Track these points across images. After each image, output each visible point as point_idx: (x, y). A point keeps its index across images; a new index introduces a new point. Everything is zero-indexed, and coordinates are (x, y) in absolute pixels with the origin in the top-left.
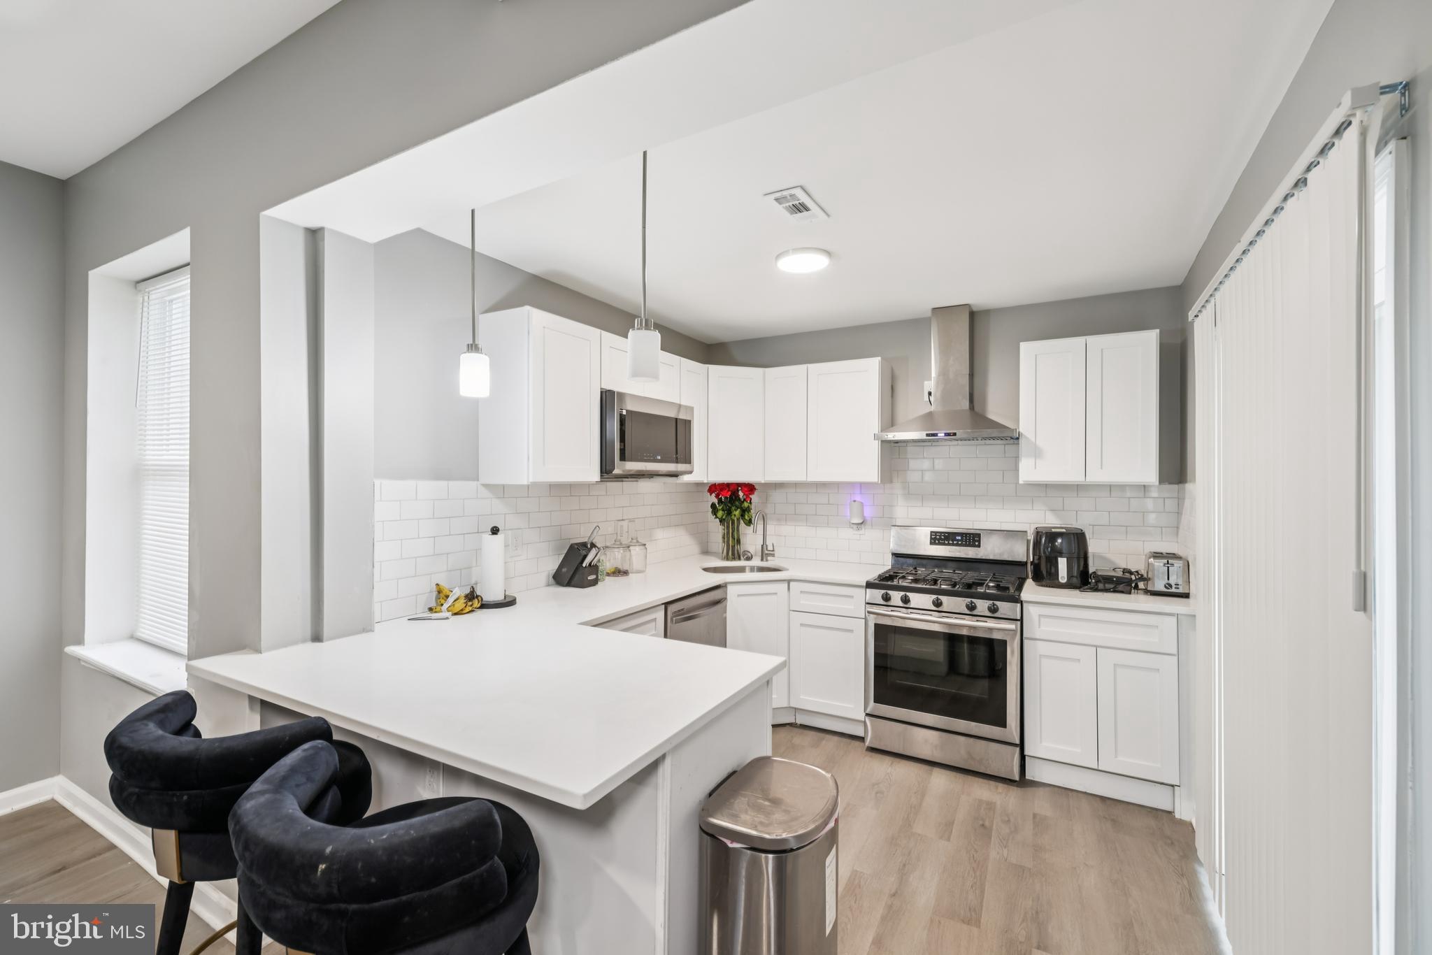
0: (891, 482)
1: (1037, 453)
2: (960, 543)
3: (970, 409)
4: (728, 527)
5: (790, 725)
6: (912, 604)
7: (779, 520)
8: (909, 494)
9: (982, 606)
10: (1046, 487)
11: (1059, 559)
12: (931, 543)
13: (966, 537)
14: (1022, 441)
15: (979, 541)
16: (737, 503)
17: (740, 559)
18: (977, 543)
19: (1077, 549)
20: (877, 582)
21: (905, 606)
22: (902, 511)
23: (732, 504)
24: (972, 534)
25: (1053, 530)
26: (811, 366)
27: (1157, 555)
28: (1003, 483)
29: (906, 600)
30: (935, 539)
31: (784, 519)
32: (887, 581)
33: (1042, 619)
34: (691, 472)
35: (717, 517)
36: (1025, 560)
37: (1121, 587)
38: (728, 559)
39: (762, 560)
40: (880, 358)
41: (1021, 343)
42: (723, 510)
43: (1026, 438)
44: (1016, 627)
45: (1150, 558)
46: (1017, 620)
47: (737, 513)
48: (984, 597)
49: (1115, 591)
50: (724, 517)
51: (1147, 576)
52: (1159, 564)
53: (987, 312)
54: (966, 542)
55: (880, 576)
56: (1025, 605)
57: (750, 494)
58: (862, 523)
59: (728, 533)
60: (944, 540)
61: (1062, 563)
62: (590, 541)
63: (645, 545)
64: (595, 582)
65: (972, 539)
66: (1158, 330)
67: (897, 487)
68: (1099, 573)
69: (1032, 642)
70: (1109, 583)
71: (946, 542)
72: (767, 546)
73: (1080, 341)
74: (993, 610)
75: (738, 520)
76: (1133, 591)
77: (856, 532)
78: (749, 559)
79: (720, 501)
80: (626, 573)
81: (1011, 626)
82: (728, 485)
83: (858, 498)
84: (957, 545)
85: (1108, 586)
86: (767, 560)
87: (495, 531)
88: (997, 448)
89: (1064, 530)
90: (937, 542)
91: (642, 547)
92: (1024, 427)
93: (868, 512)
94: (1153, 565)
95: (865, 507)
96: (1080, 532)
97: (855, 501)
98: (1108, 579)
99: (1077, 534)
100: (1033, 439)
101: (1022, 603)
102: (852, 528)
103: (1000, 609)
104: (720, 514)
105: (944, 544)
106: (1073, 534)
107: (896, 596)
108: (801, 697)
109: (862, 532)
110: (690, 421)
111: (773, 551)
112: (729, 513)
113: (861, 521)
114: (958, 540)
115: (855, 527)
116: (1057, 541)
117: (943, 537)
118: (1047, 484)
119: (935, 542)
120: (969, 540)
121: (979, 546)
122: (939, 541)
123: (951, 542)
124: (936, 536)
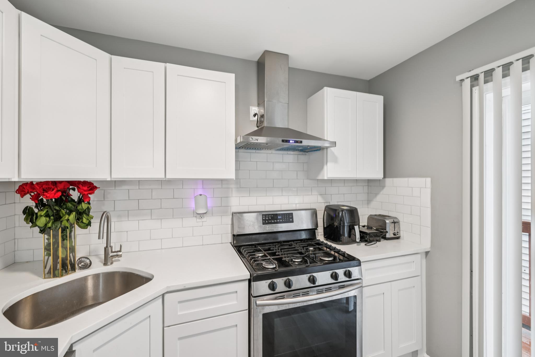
2: (281, 221)
3: (288, 128)
4: (55, 236)
12: (263, 224)
13: (284, 216)
15: (292, 218)
16: (69, 205)
17: (73, 269)
18: (291, 220)
21: (291, 288)
22: (236, 202)
23: (61, 207)
24: (287, 214)
28: (297, 179)
29: (288, 284)
30: (266, 220)
31: (125, 214)
35: (34, 225)
38: (55, 276)
39: (105, 264)
40: (234, 75)
42: (47, 215)
47: (72, 217)
50: (50, 225)
52: (390, 222)
54: (285, 219)
57: (90, 194)
58: (205, 213)
59: (55, 243)
60: (270, 220)
61: (357, 229)
67: (231, 183)
71: (273, 221)
72: (111, 247)
74: (349, 275)
77: (200, 220)
78: (87, 266)
79: (40, 204)
82: (55, 183)
83: (201, 192)
86: (112, 263)
90: (267, 222)
93: (211, 204)
97: (200, 195)
102: (196, 217)
103: (353, 274)
104: (42, 221)
105: (271, 223)
107: (279, 283)
109: (204, 219)
111: (120, 251)
112: (58, 218)
114: (280, 219)
115: (199, 216)
117: (270, 218)
118: (344, 180)
119: (266, 222)
120: (287, 218)
121: (292, 222)
122: (268, 221)
123: (276, 221)
124: (266, 217)
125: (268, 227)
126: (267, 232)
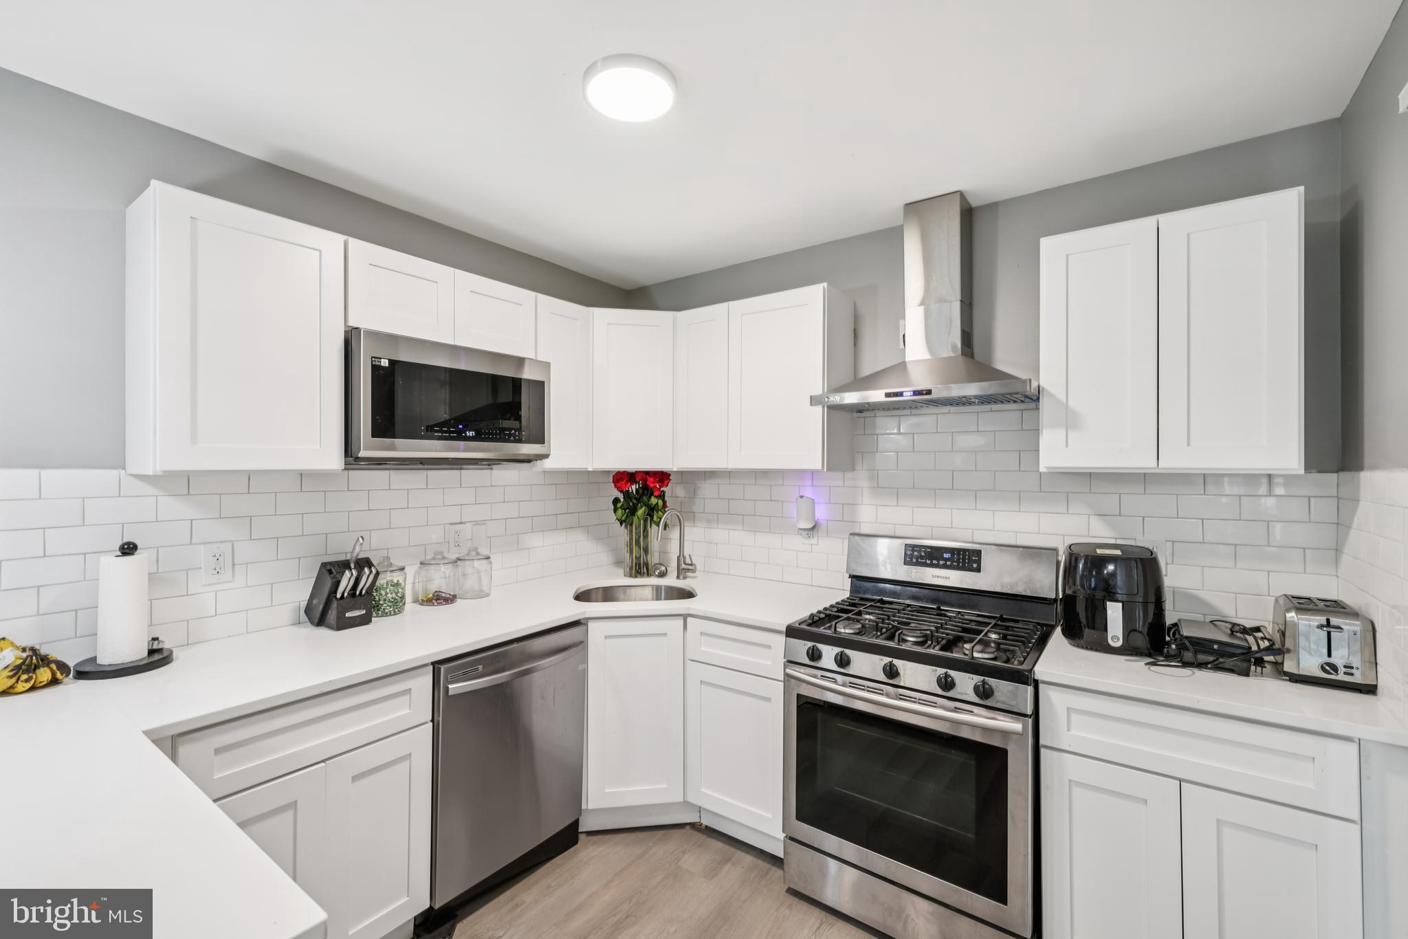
0: (854, 469)
1: (1070, 421)
2: (949, 563)
3: (963, 353)
5: (693, 825)
6: (851, 670)
7: (709, 521)
8: (878, 488)
9: (966, 683)
10: (1090, 479)
11: (1109, 604)
12: (905, 563)
13: (959, 554)
14: (1044, 402)
15: (979, 562)
16: (645, 498)
17: (649, 575)
18: (975, 566)
19: (1141, 586)
20: (804, 626)
21: (842, 670)
22: (870, 514)
23: (639, 500)
24: (968, 550)
25: (1099, 551)
26: (732, 303)
27: (1304, 605)
28: (1020, 470)
29: (843, 661)
30: (912, 555)
31: (715, 519)
32: (818, 627)
33: (1074, 717)
34: (547, 456)
35: (618, 517)
36: (1054, 597)
37: (1229, 662)
38: (631, 575)
39: (678, 577)
40: (825, 284)
41: (1042, 240)
43: (1051, 395)
44: (1025, 727)
45: (1288, 610)
46: (1025, 715)
47: (642, 512)
48: (971, 667)
49: (1218, 668)
50: (627, 517)
51: (1283, 644)
52: (1308, 624)
53: (993, 207)
54: (959, 563)
55: (812, 616)
56: (1041, 686)
57: (663, 486)
58: (813, 528)
59: (631, 539)
60: (921, 557)
61: (1114, 612)
62: (354, 559)
63: (488, 558)
64: (365, 620)
65: (967, 559)
66: (1302, 188)
67: (861, 478)
68: (1186, 632)
69: (1055, 754)
70: (1204, 652)
71: (928, 562)
72: (685, 556)
73: (1147, 224)
74: (984, 693)
75: (646, 521)
76: (1253, 668)
77: (807, 541)
78: (662, 574)
79: (625, 496)
80: (450, 600)
81: (1015, 726)
83: (808, 492)
84: (945, 567)
85: (1202, 657)
86: (685, 578)
87: (128, 549)
88: (1009, 414)
89: (1118, 552)
90: (914, 560)
91: (485, 562)
92: (1048, 379)
93: (821, 513)
94: (1295, 625)
95: (816, 506)
96: (1148, 555)
97: (802, 497)
98: (1201, 645)
99: (1142, 560)
100: (1062, 396)
101: (1036, 684)
102: (801, 535)
103: (996, 693)
104: (622, 512)
105: (925, 565)
106: (1135, 560)
107: (829, 653)
108: (703, 790)
109: (814, 541)
110: (543, 383)
111: (693, 565)
112: (634, 511)
113: (810, 526)
114: (946, 560)
115: (805, 533)
116: (1106, 568)
117: (923, 554)
118: (1090, 473)
119: (912, 560)
120: (964, 559)
121: (978, 570)
122: (917, 560)
123: (935, 562)
124: (913, 551)
125: (914, 571)
126: (912, 581)
